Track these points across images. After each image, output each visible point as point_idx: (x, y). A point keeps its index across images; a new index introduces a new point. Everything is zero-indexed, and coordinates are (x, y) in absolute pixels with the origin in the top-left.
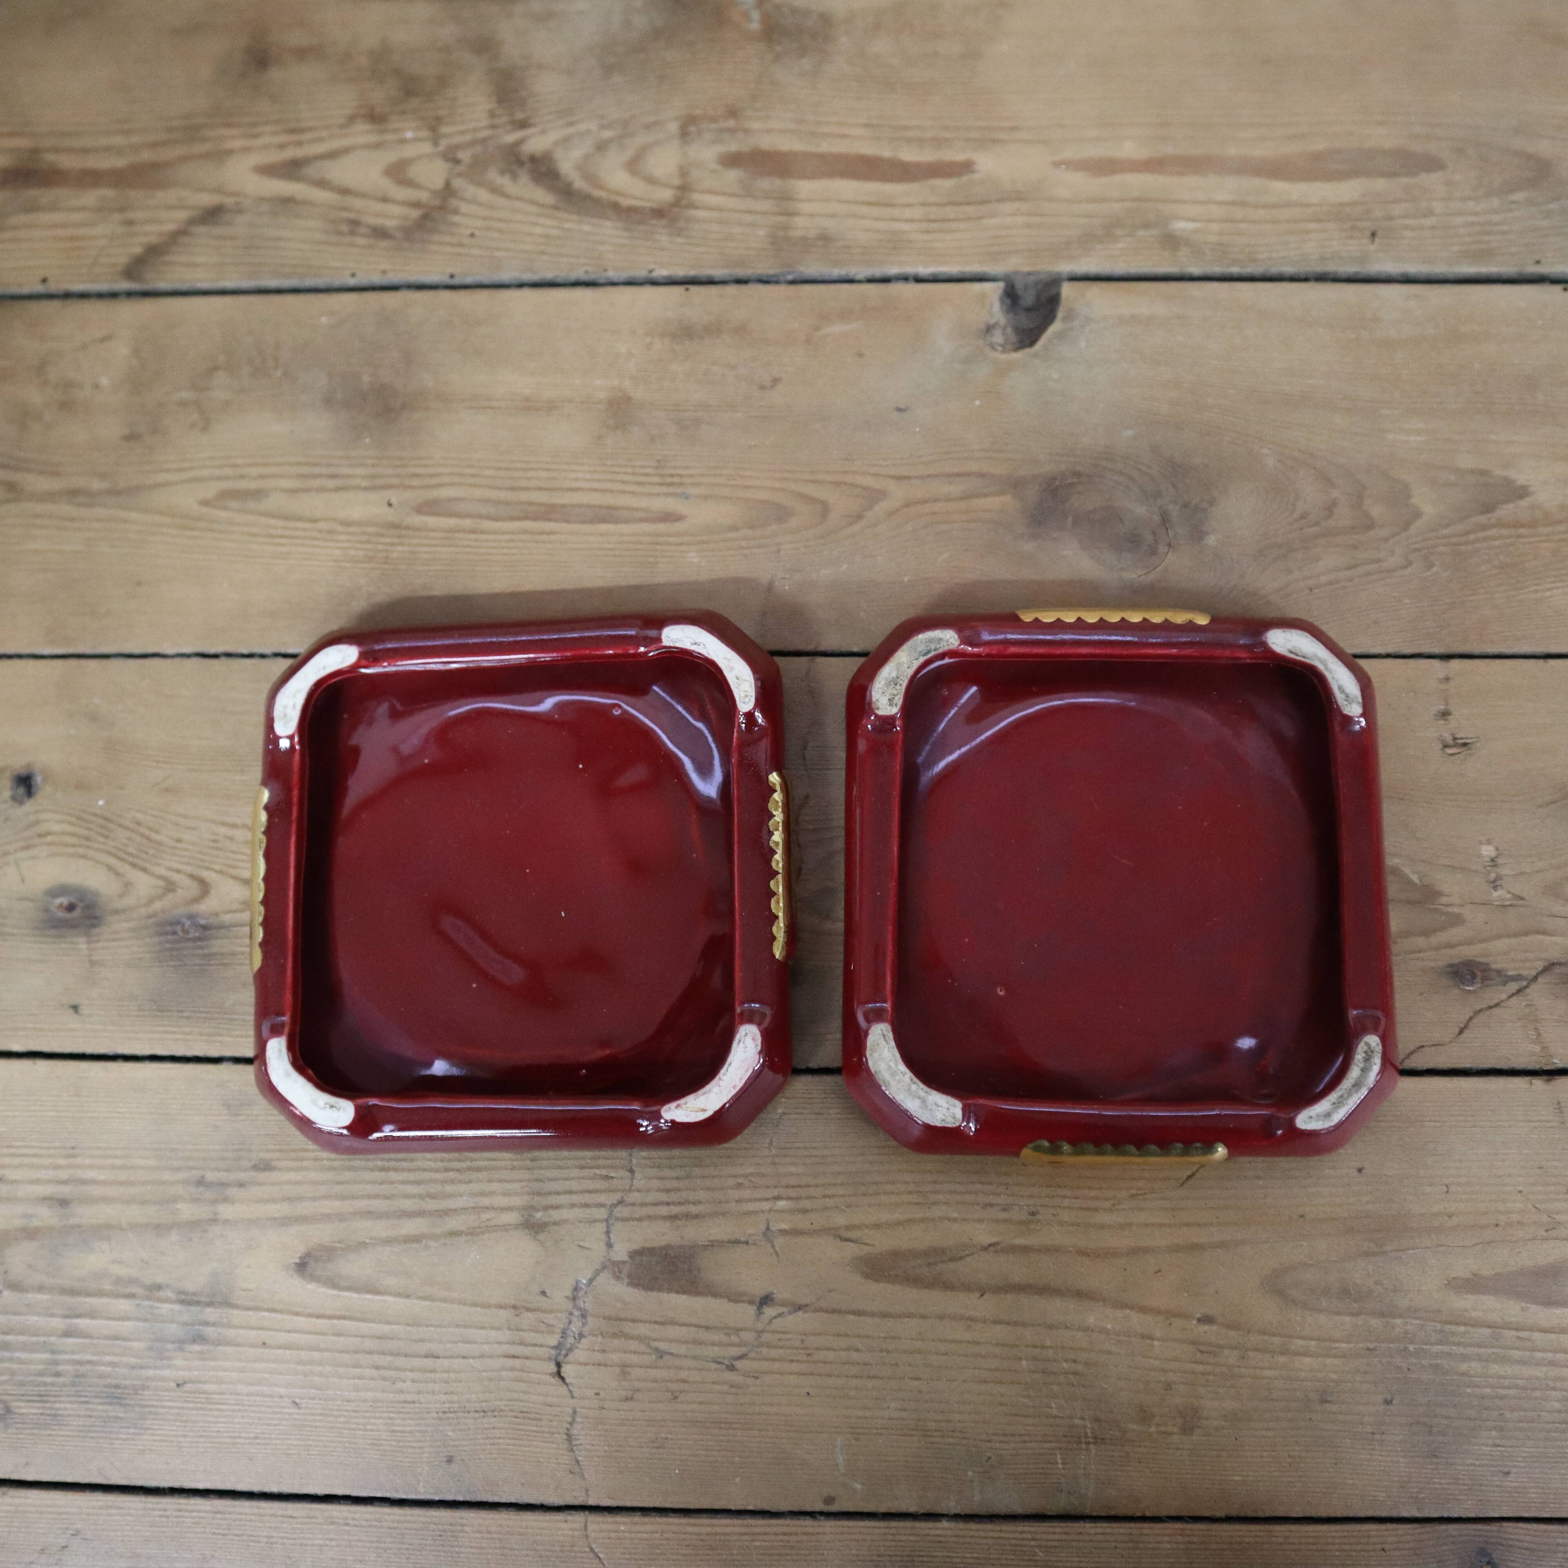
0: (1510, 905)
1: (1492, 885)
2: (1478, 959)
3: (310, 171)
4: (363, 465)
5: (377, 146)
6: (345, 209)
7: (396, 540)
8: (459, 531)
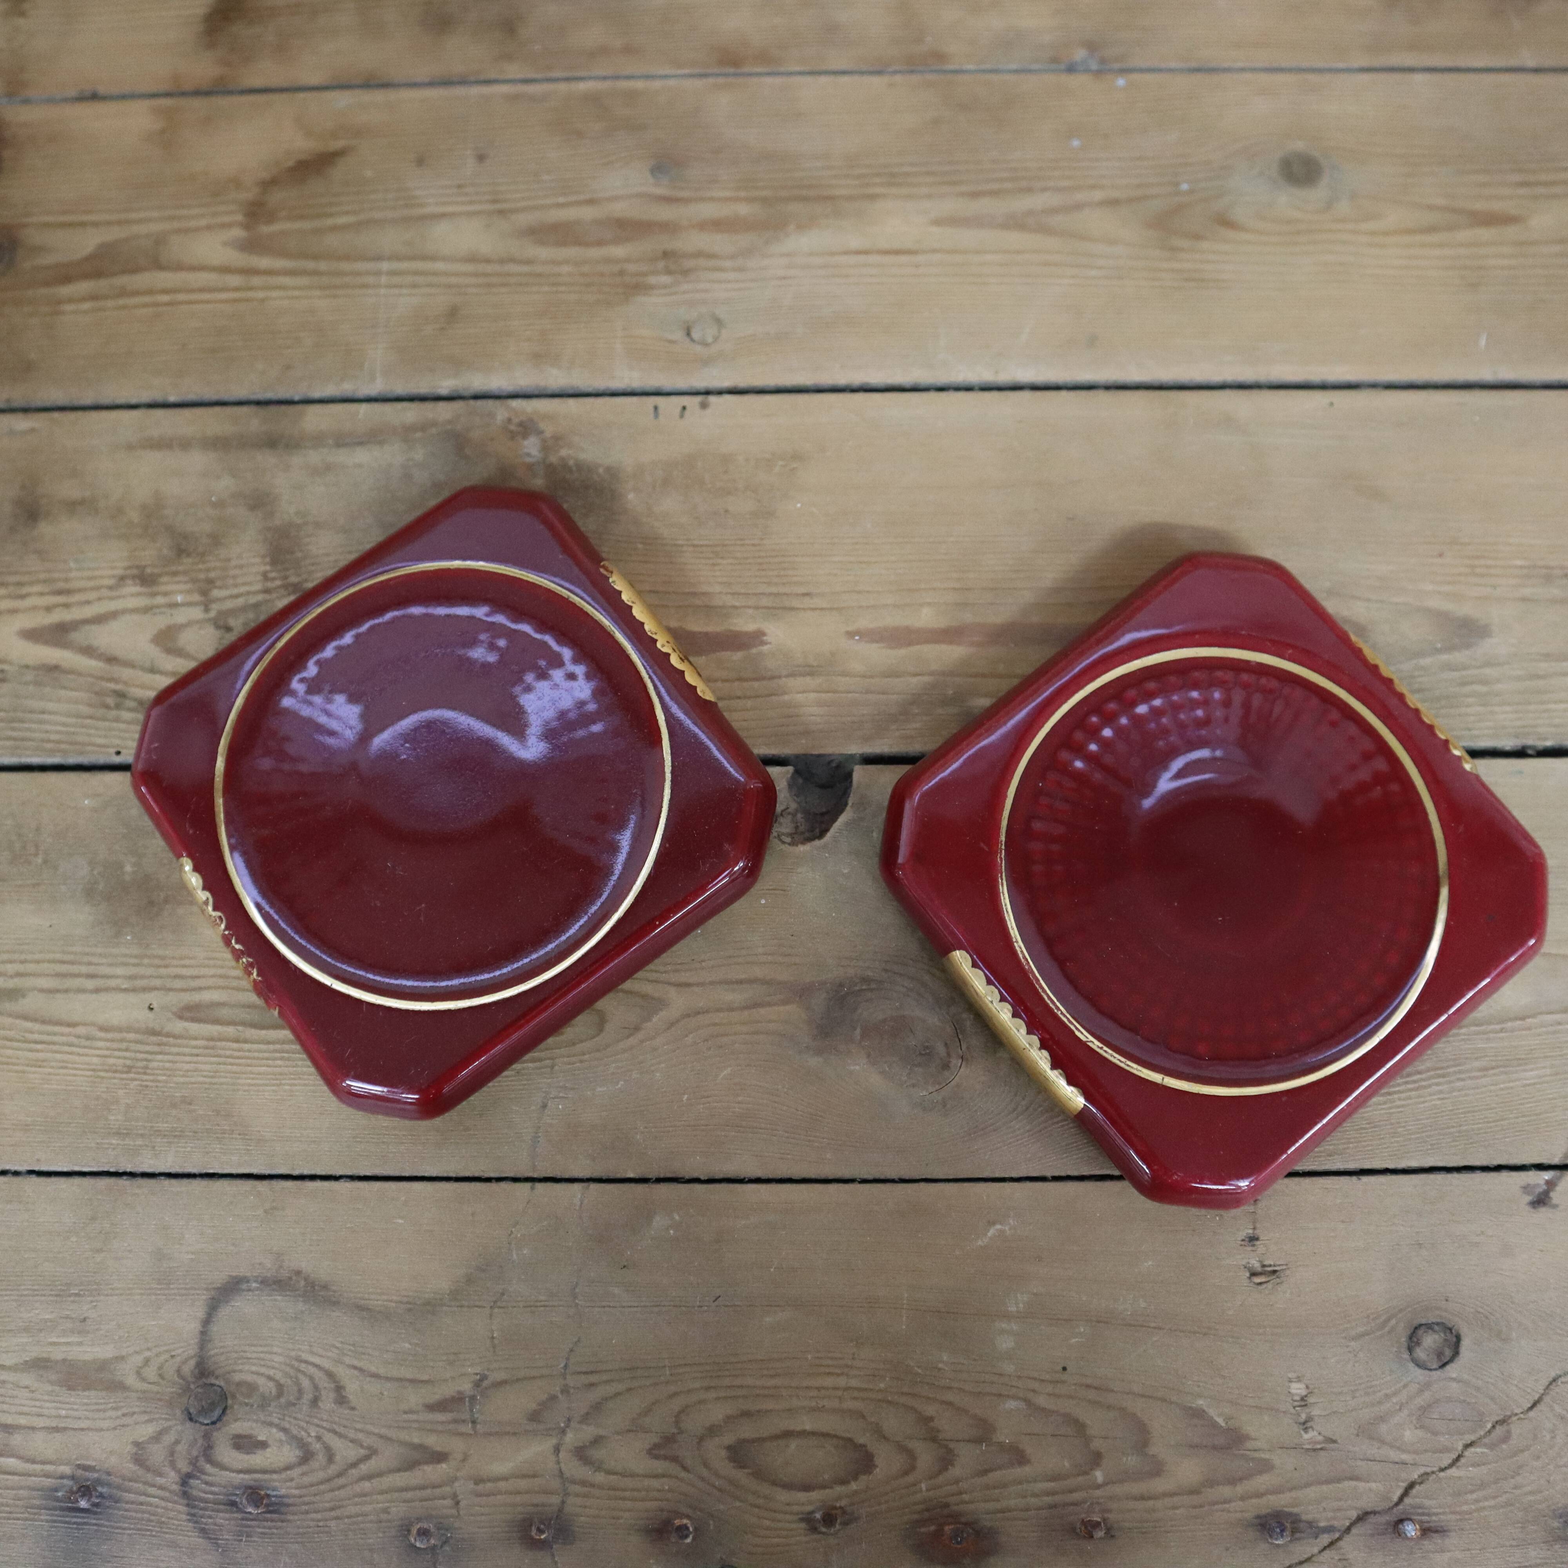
0: (1321, 1449)
1: (1301, 1427)
2: (1286, 1509)
3: (76, 637)
4: (125, 964)
5: (146, 610)
6: (112, 680)
7: (156, 1049)
8: (220, 1040)
